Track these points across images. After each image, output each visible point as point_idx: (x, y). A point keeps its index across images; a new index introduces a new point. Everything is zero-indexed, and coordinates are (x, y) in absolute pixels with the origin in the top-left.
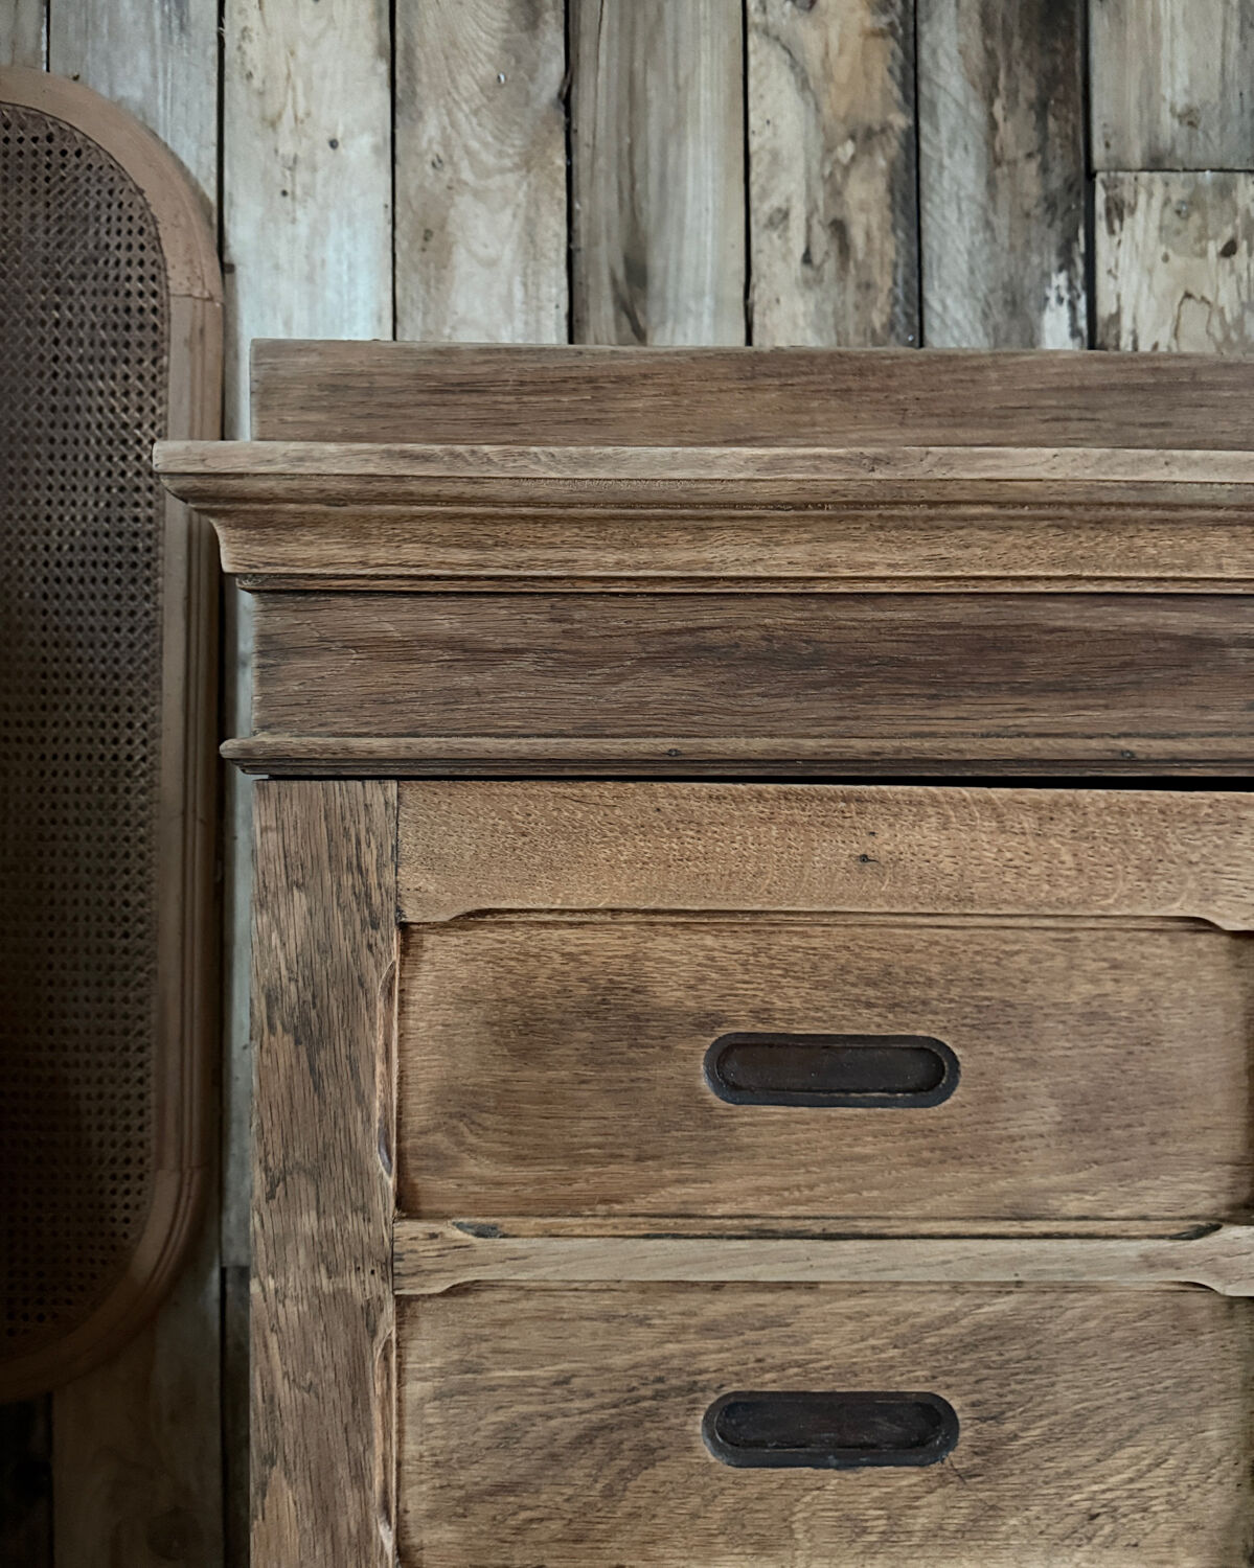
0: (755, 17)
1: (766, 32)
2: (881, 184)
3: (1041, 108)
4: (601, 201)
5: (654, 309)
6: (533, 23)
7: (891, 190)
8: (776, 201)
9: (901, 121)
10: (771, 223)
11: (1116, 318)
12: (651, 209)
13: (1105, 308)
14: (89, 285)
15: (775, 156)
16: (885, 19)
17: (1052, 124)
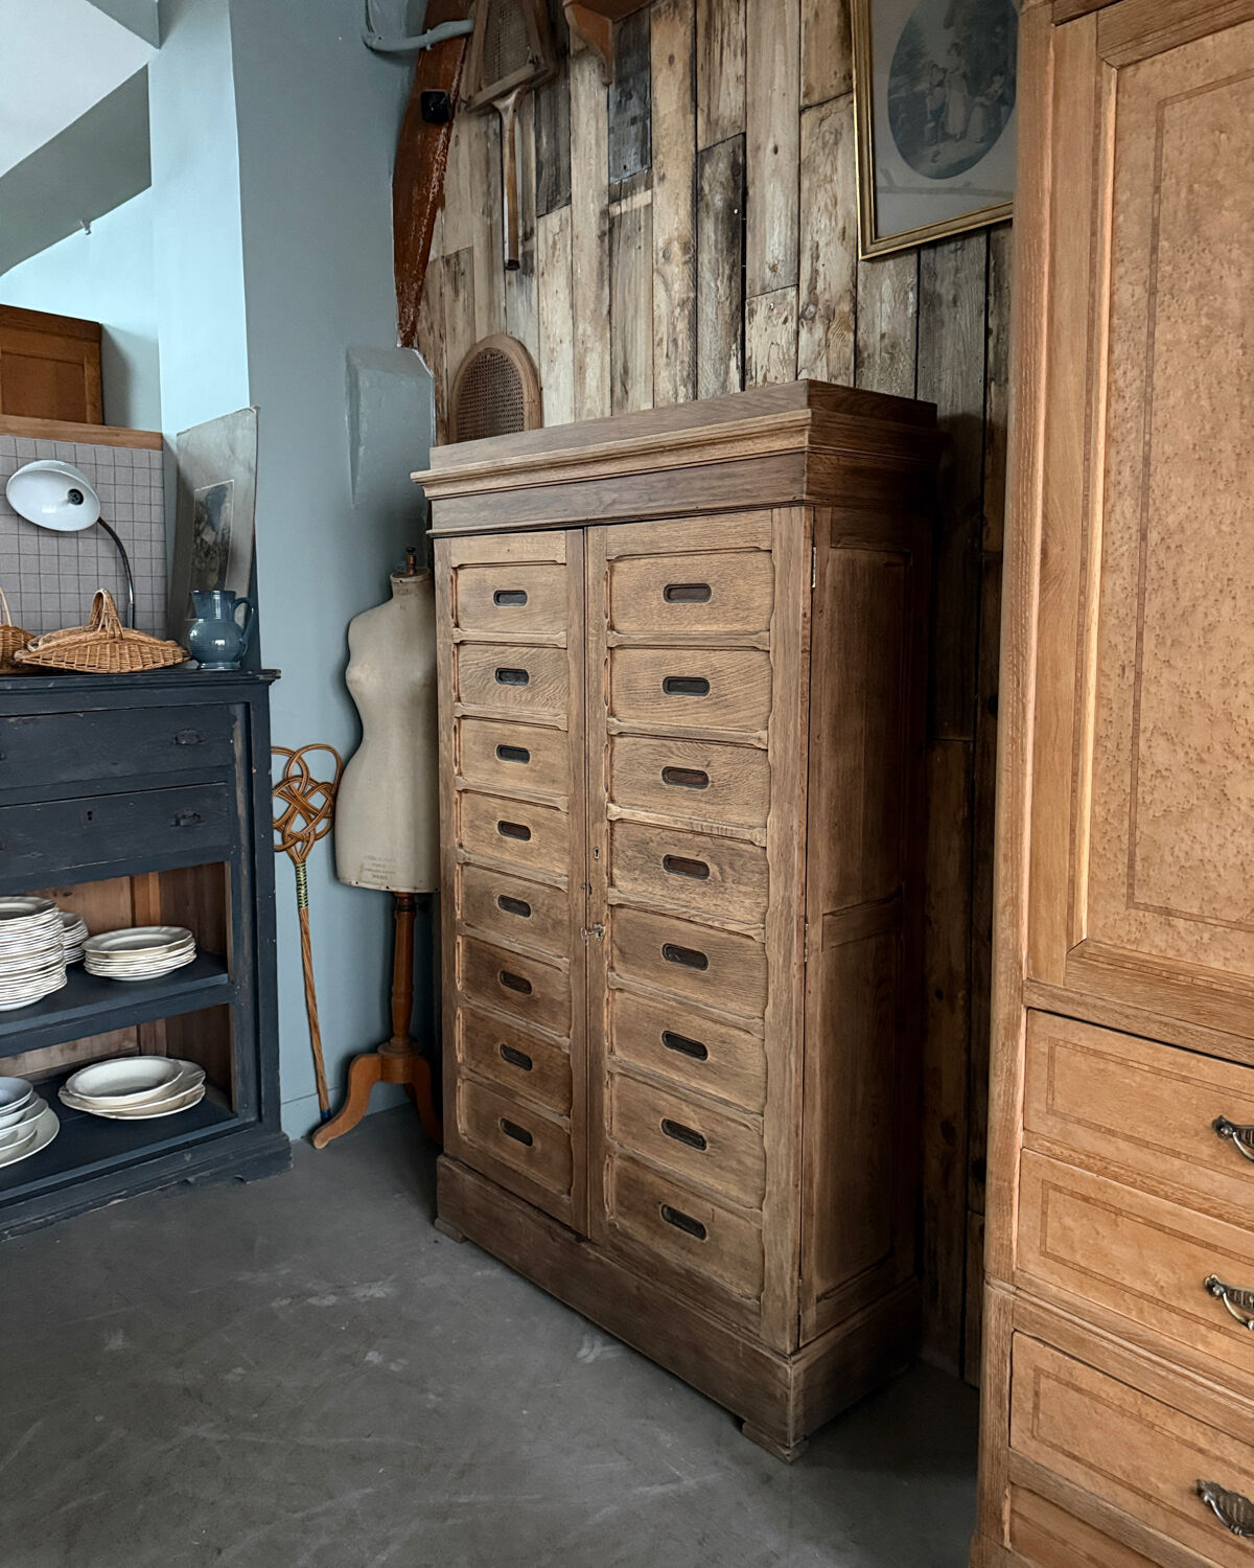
0: (655, 267)
1: (657, 270)
2: (686, 321)
3: (730, 278)
4: (618, 347)
5: (630, 382)
6: (602, 288)
7: (689, 323)
8: (660, 336)
9: (692, 295)
10: (658, 345)
11: (750, 358)
12: (629, 347)
13: (748, 355)
14: (510, 403)
15: (659, 317)
16: (687, 257)
17: (733, 284)
